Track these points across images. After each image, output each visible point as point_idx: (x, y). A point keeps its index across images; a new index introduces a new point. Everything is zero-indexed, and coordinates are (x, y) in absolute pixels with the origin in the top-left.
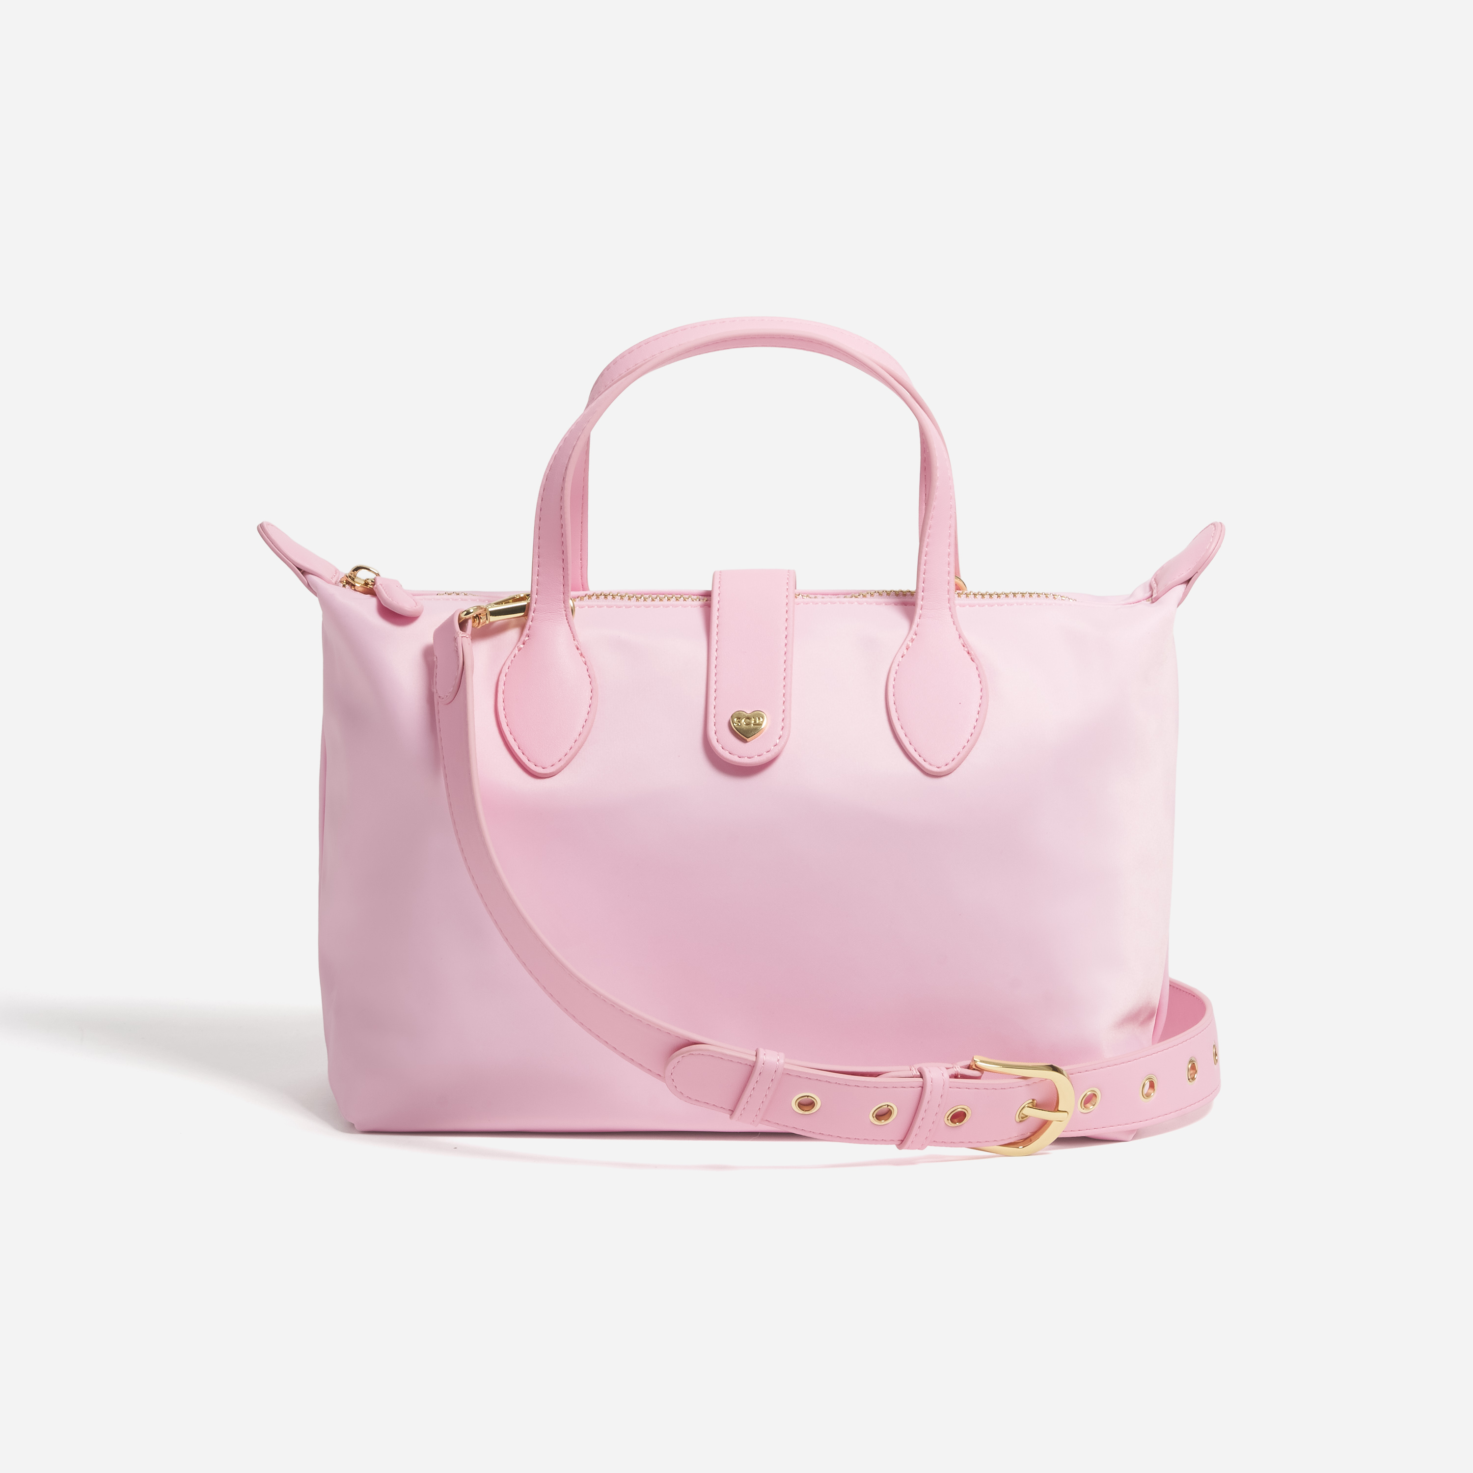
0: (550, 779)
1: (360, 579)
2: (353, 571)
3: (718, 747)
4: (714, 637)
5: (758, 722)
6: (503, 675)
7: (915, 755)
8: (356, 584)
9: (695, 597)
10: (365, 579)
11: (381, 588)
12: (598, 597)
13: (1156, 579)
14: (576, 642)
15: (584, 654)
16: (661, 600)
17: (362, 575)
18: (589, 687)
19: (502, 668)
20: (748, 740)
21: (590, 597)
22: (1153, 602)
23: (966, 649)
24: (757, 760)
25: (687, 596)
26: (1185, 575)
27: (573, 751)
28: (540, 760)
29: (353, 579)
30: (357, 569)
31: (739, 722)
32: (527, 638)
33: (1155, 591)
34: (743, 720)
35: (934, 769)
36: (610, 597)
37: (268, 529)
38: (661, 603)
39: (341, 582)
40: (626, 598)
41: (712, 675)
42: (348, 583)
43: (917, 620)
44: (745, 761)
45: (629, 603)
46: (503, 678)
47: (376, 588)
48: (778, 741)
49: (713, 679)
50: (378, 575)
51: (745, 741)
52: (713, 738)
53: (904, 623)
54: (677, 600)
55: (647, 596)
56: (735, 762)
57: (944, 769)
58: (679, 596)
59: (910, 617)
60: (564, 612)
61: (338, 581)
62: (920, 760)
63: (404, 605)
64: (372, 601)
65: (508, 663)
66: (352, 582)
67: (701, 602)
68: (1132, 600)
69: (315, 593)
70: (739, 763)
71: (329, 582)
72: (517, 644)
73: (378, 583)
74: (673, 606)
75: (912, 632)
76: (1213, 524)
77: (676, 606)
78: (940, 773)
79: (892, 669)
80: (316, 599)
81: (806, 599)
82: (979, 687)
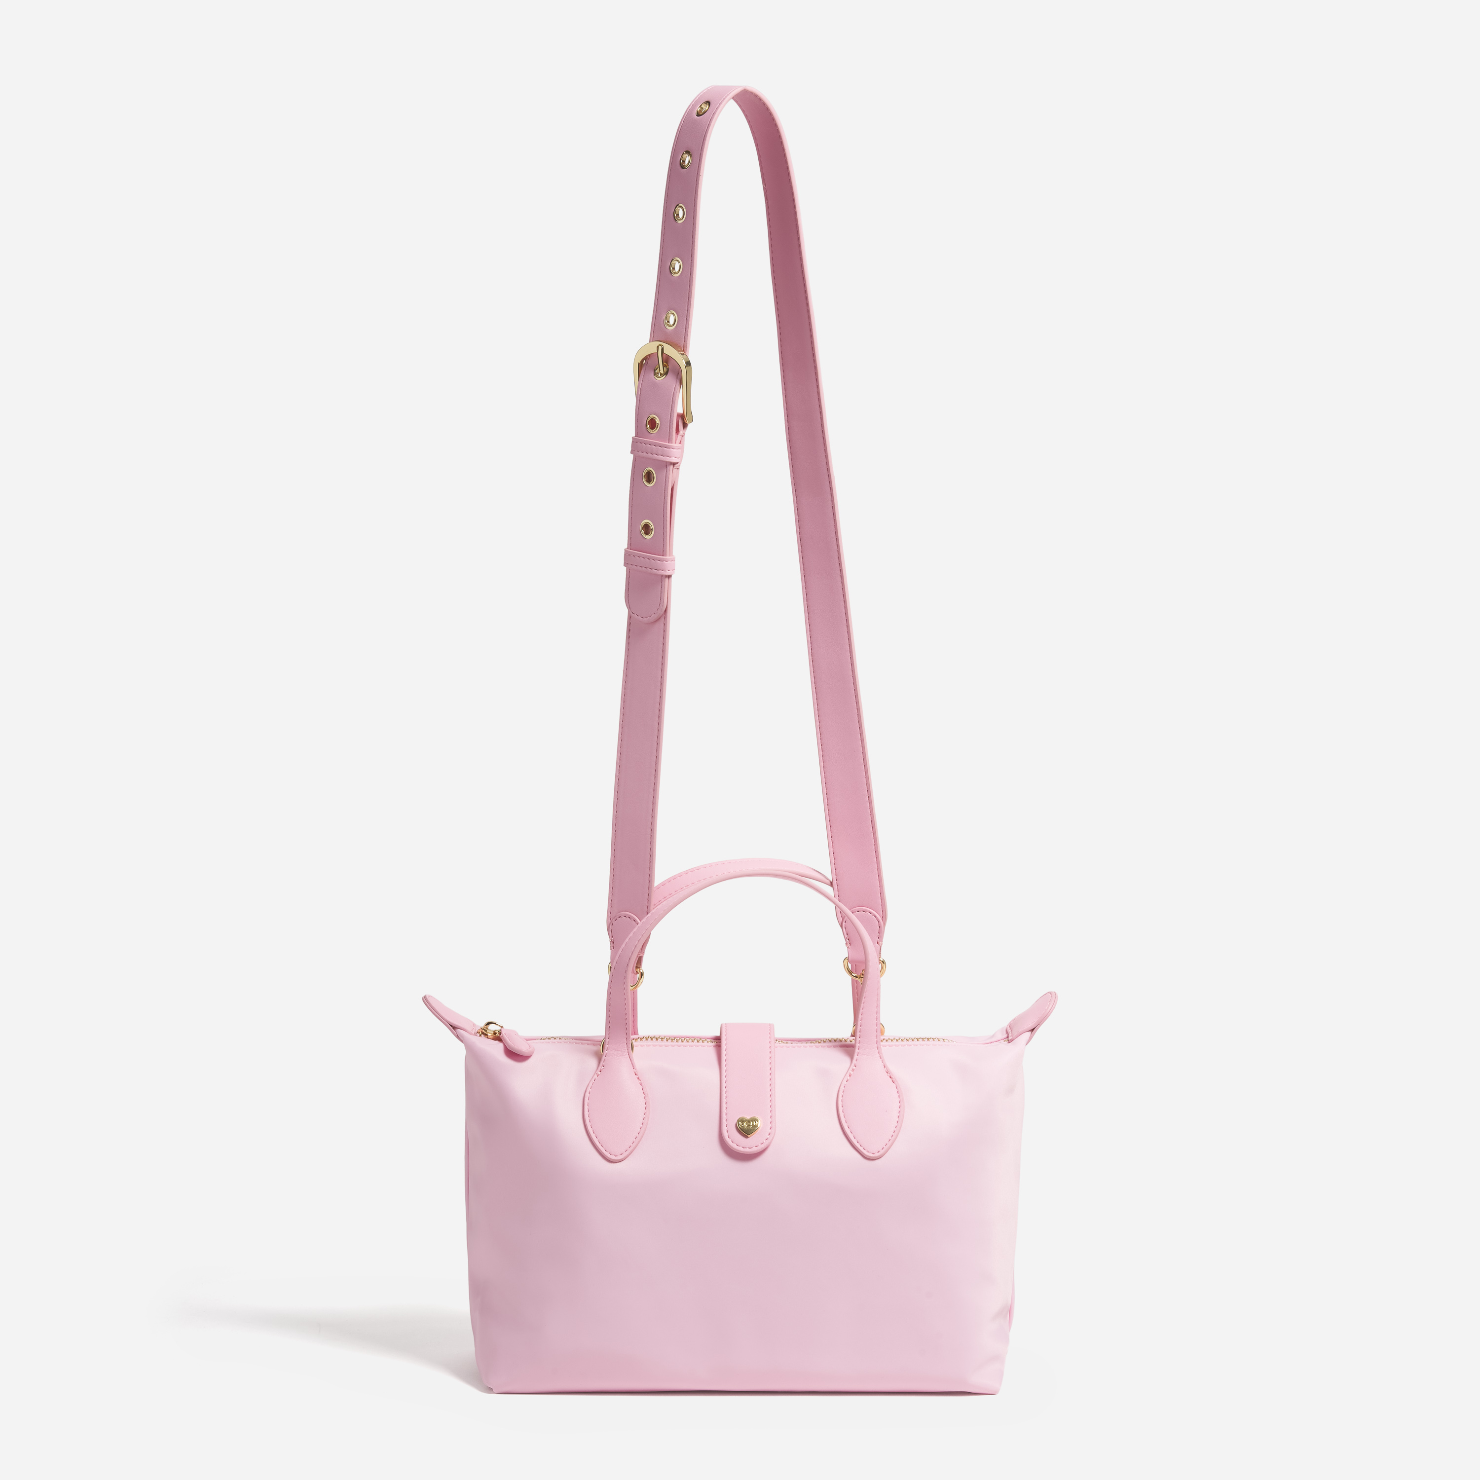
0: (618, 1163)
1: (490, 1030)
2: (486, 1025)
3: (729, 1141)
4: (724, 1068)
5: (754, 1124)
6: (587, 1093)
7: (858, 1145)
8: (488, 1034)
9: (709, 1040)
10: (494, 1030)
11: (505, 1036)
12: (646, 1039)
13: (1010, 1026)
14: (634, 1070)
15: (640, 1078)
16: (687, 1041)
17: (492, 1027)
18: (644, 1101)
19: (587, 1088)
20: (749, 1136)
21: (641, 1039)
22: (1009, 1042)
23: (889, 1075)
24: (755, 1150)
25: (704, 1039)
26: (1031, 1026)
27: (635, 1144)
28: (614, 1149)
29: (486, 1031)
30: (488, 1024)
31: (743, 1124)
32: (603, 1068)
33: (1010, 1035)
34: (745, 1123)
35: (871, 1155)
36: (654, 1039)
37: (429, 999)
38: (687, 1043)
39: (478, 1033)
40: (665, 1040)
41: (724, 1093)
42: (483, 1033)
43: (856, 1057)
44: (747, 1150)
45: (667, 1043)
46: (587, 1095)
47: (502, 1036)
48: (768, 1136)
49: (724, 1095)
50: (502, 1027)
51: (747, 1137)
52: (726, 1135)
53: (847, 1059)
54: (698, 1042)
55: (678, 1038)
56: (740, 1151)
57: (877, 1155)
58: (699, 1039)
59: (851, 1055)
60: (627, 1050)
61: (476, 1032)
62: (861, 1149)
63: (521, 1047)
64: (500, 1046)
65: (591, 1084)
66: (485, 1033)
67: (714, 1044)
68: (993, 1040)
69: (462, 1041)
70: (743, 1152)
71: (471, 1034)
72: (596, 1071)
73: (503, 1033)
74: (696, 1046)
75: (853, 1064)
76: (1049, 993)
77: (698, 1046)
78: (874, 1157)
79: (840, 1089)
80: (463, 1045)
81: (782, 1044)
82: (898, 1100)
